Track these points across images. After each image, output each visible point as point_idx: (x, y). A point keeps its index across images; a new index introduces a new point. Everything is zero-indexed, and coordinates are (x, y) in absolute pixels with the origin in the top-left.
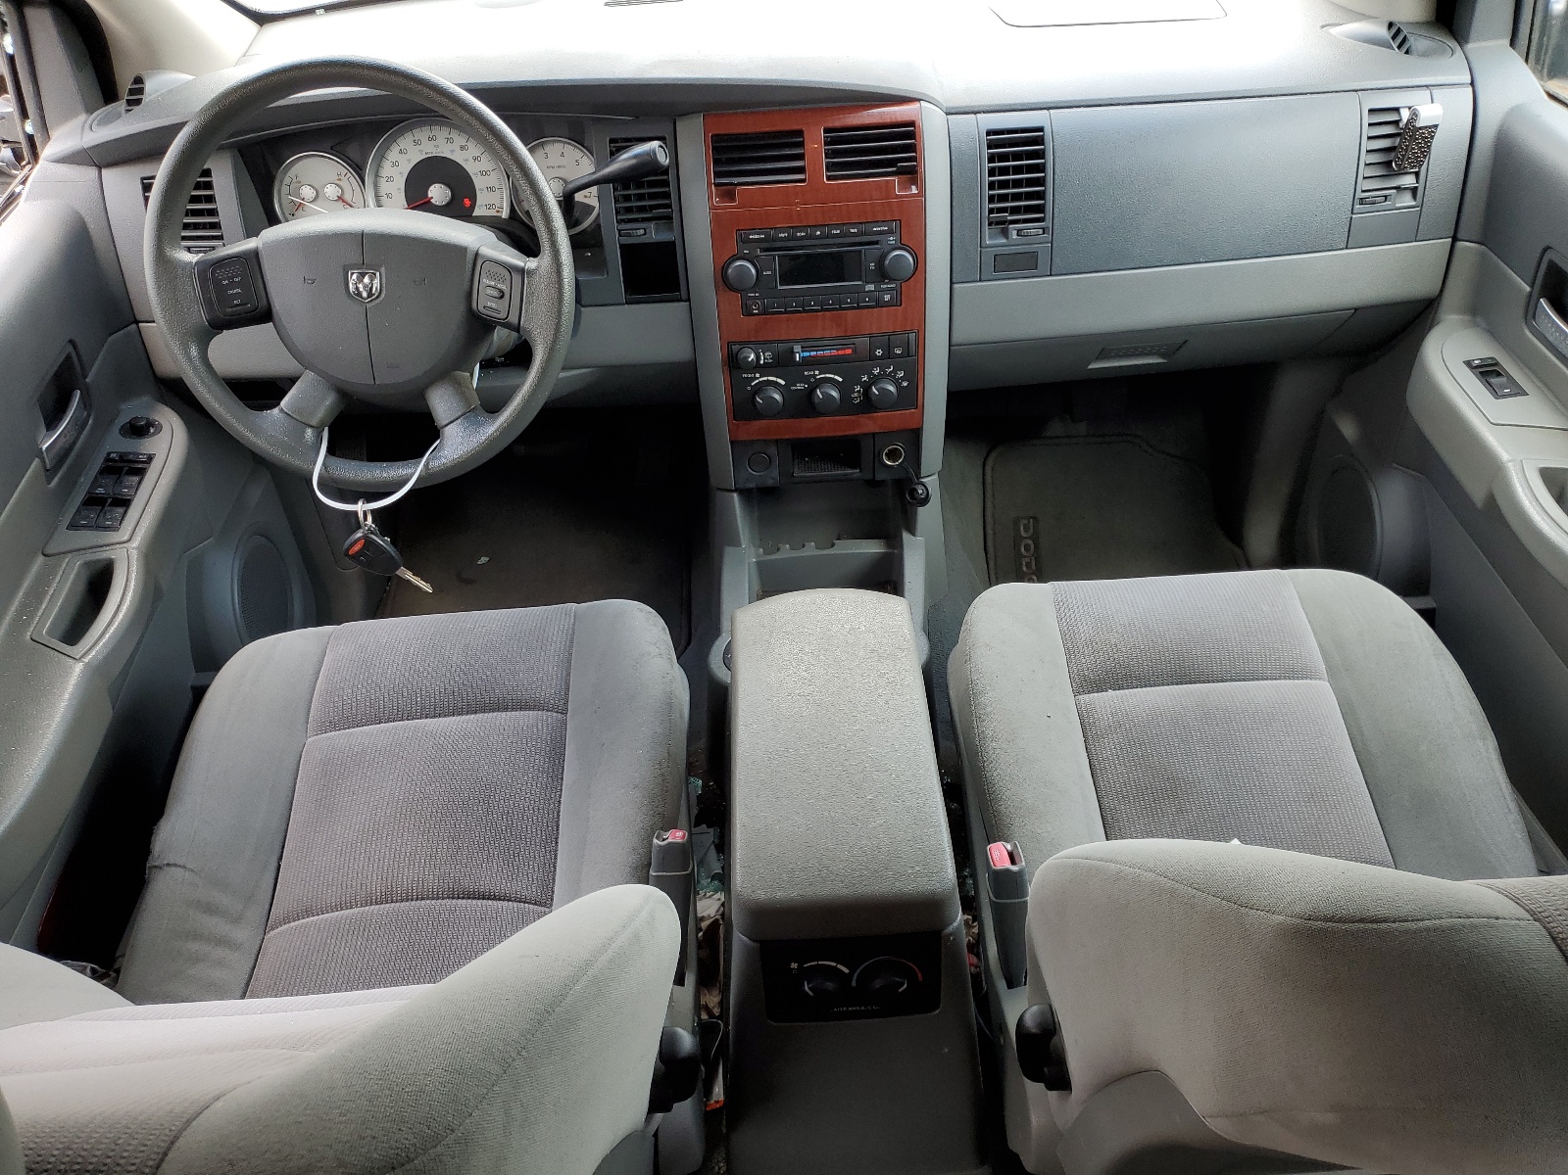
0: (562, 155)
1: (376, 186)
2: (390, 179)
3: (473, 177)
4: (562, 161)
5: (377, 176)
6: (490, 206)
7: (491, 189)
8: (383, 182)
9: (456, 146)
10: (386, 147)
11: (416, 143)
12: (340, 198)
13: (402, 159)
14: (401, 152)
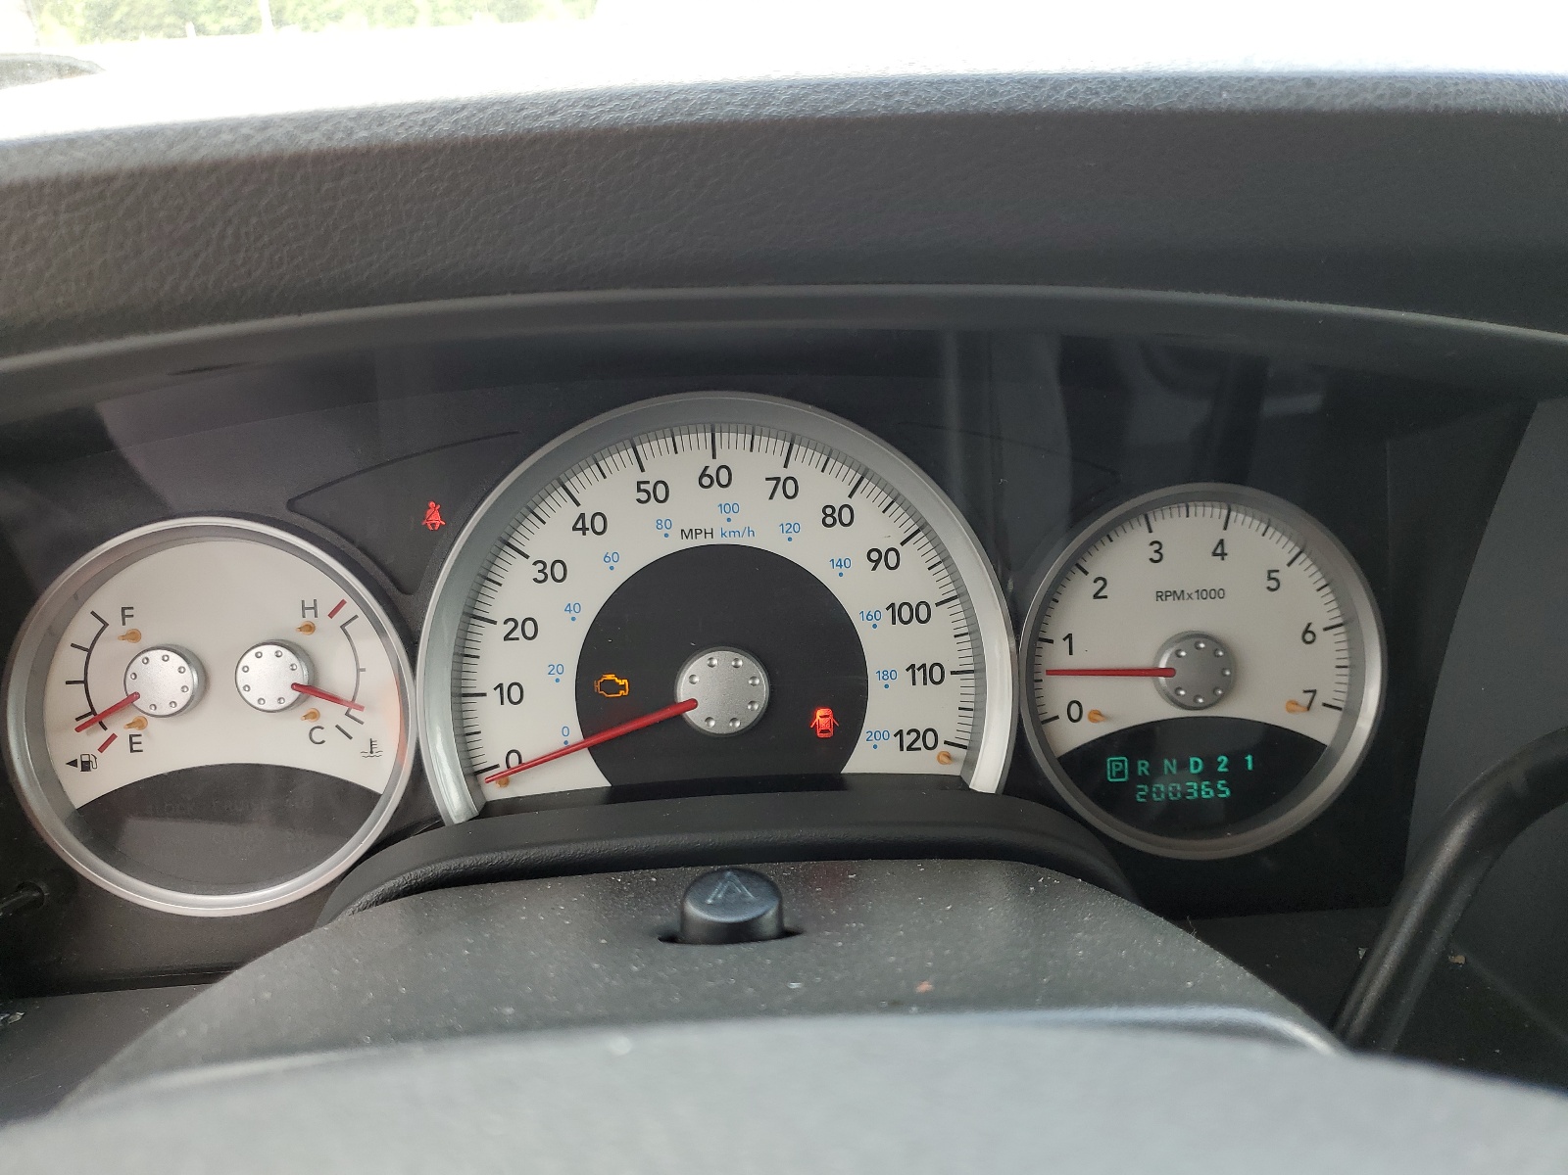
0: (1220, 552)
1: (463, 655)
2: (523, 629)
3: (862, 628)
4: (1216, 574)
5: (471, 616)
6: (915, 739)
7: (928, 673)
8: (489, 640)
9: (807, 509)
10: (525, 507)
11: (651, 492)
12: (308, 690)
13: (581, 551)
14: (581, 526)
